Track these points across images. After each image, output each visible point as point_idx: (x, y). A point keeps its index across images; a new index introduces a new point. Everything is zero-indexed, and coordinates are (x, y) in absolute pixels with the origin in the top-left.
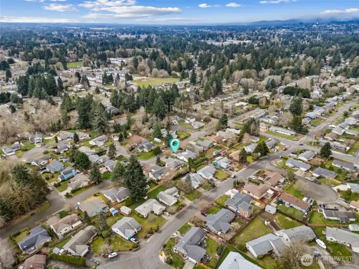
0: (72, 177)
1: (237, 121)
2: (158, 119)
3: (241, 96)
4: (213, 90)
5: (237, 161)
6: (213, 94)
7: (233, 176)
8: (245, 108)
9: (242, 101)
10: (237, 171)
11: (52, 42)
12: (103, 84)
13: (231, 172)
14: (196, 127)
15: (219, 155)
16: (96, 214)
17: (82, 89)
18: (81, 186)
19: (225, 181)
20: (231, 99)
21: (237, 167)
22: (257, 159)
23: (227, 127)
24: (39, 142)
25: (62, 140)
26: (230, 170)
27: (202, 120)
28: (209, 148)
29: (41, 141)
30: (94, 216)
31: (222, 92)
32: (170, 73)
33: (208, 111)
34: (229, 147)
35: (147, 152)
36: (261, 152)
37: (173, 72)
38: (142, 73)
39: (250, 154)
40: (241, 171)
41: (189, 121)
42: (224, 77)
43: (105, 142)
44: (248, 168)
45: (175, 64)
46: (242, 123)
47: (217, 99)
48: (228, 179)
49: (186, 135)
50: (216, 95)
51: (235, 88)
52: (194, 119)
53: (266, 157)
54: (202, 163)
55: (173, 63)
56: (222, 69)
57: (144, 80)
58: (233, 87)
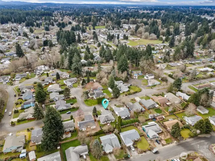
0: (28, 108)
1: (194, 85)
2: (120, 72)
3: (211, 62)
4: (183, 54)
5: (169, 132)
6: (183, 57)
7: (154, 151)
8: (209, 74)
9: (210, 66)
10: (163, 145)
11: (100, 14)
12: (107, 40)
13: (156, 144)
14: (150, 84)
15: (154, 119)
16: (10, 151)
17: (92, 43)
18: (27, 118)
19: (144, 154)
20: (198, 64)
21: (166, 140)
22: (195, 136)
23: (179, 91)
24: (39, 74)
25: (53, 75)
26: (157, 141)
27: (160, 79)
28: (149, 109)
29: (40, 74)
30: (8, 153)
31: (193, 56)
32: (158, 37)
33: (171, 71)
34: (170, 113)
35: (95, 99)
36: (200, 130)
37: (161, 36)
38: (139, 35)
39: (188, 127)
40: (168, 146)
41: (147, 77)
42: (201, 43)
43: (74, 83)
44: (178, 145)
45: (165, 30)
46: (198, 89)
47: (185, 62)
48: (148, 152)
49: (137, 89)
50: (186, 58)
51: (207, 54)
52: (153, 77)
53: (208, 136)
54: (132, 124)
55: (163, 29)
56: (201, 37)
57: (137, 40)
58: (206, 53)
